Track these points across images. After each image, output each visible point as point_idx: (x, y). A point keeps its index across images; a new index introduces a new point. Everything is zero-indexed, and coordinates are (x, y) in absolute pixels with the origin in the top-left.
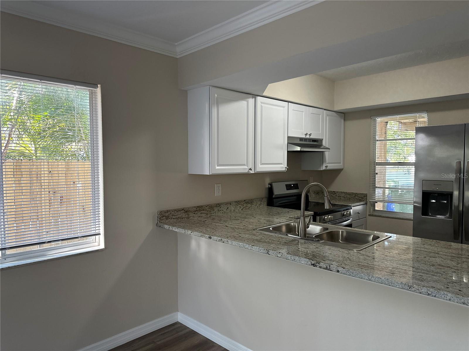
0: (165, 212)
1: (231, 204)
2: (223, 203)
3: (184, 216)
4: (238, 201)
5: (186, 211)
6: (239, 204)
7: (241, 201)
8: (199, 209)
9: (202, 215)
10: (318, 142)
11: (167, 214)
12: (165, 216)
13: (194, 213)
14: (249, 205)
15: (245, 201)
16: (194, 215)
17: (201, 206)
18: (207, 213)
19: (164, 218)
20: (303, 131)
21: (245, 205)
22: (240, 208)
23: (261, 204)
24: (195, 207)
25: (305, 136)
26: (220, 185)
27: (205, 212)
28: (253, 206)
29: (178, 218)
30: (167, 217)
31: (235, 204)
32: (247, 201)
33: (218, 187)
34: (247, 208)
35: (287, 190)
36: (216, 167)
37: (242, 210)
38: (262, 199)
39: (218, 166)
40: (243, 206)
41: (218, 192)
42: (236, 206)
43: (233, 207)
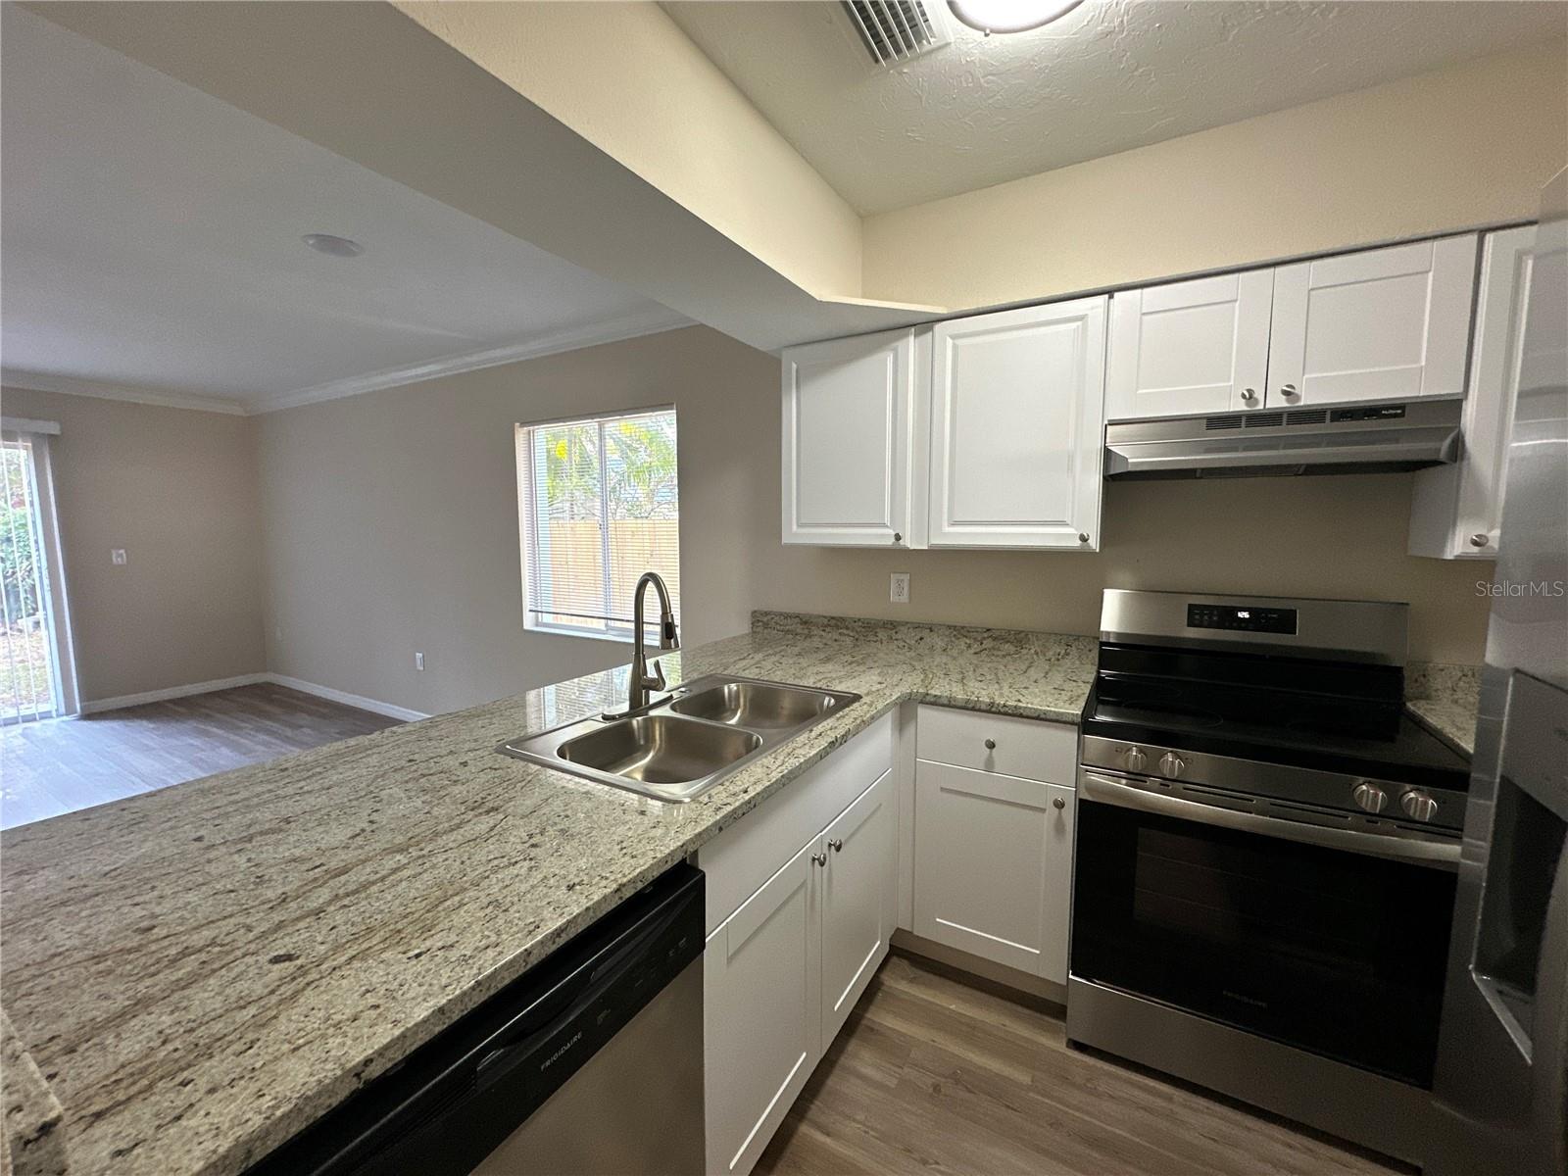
1: (931, 631)
2: (907, 623)
3: (798, 631)
4: (963, 628)
5: (806, 621)
6: (965, 636)
7: (971, 627)
8: (836, 623)
9: (843, 638)
11: (765, 619)
13: (824, 630)
14: (1008, 647)
15: (988, 630)
16: (823, 633)
17: (841, 618)
18: (857, 636)
19: (760, 624)
20: (1232, 383)
21: (988, 644)
22: (969, 646)
23: (1068, 654)
24: (825, 617)
25: (1247, 405)
26: (906, 577)
27: (851, 634)
28: (1024, 651)
29: (788, 632)
30: (766, 626)
31: (947, 633)
32: (998, 633)
33: (899, 582)
34: (999, 653)
35: (1190, 625)
36: (794, 527)
37: (976, 653)
38: (1078, 638)
39: (800, 525)
40: (982, 644)
41: (898, 596)
42: (953, 639)
43: (942, 640)
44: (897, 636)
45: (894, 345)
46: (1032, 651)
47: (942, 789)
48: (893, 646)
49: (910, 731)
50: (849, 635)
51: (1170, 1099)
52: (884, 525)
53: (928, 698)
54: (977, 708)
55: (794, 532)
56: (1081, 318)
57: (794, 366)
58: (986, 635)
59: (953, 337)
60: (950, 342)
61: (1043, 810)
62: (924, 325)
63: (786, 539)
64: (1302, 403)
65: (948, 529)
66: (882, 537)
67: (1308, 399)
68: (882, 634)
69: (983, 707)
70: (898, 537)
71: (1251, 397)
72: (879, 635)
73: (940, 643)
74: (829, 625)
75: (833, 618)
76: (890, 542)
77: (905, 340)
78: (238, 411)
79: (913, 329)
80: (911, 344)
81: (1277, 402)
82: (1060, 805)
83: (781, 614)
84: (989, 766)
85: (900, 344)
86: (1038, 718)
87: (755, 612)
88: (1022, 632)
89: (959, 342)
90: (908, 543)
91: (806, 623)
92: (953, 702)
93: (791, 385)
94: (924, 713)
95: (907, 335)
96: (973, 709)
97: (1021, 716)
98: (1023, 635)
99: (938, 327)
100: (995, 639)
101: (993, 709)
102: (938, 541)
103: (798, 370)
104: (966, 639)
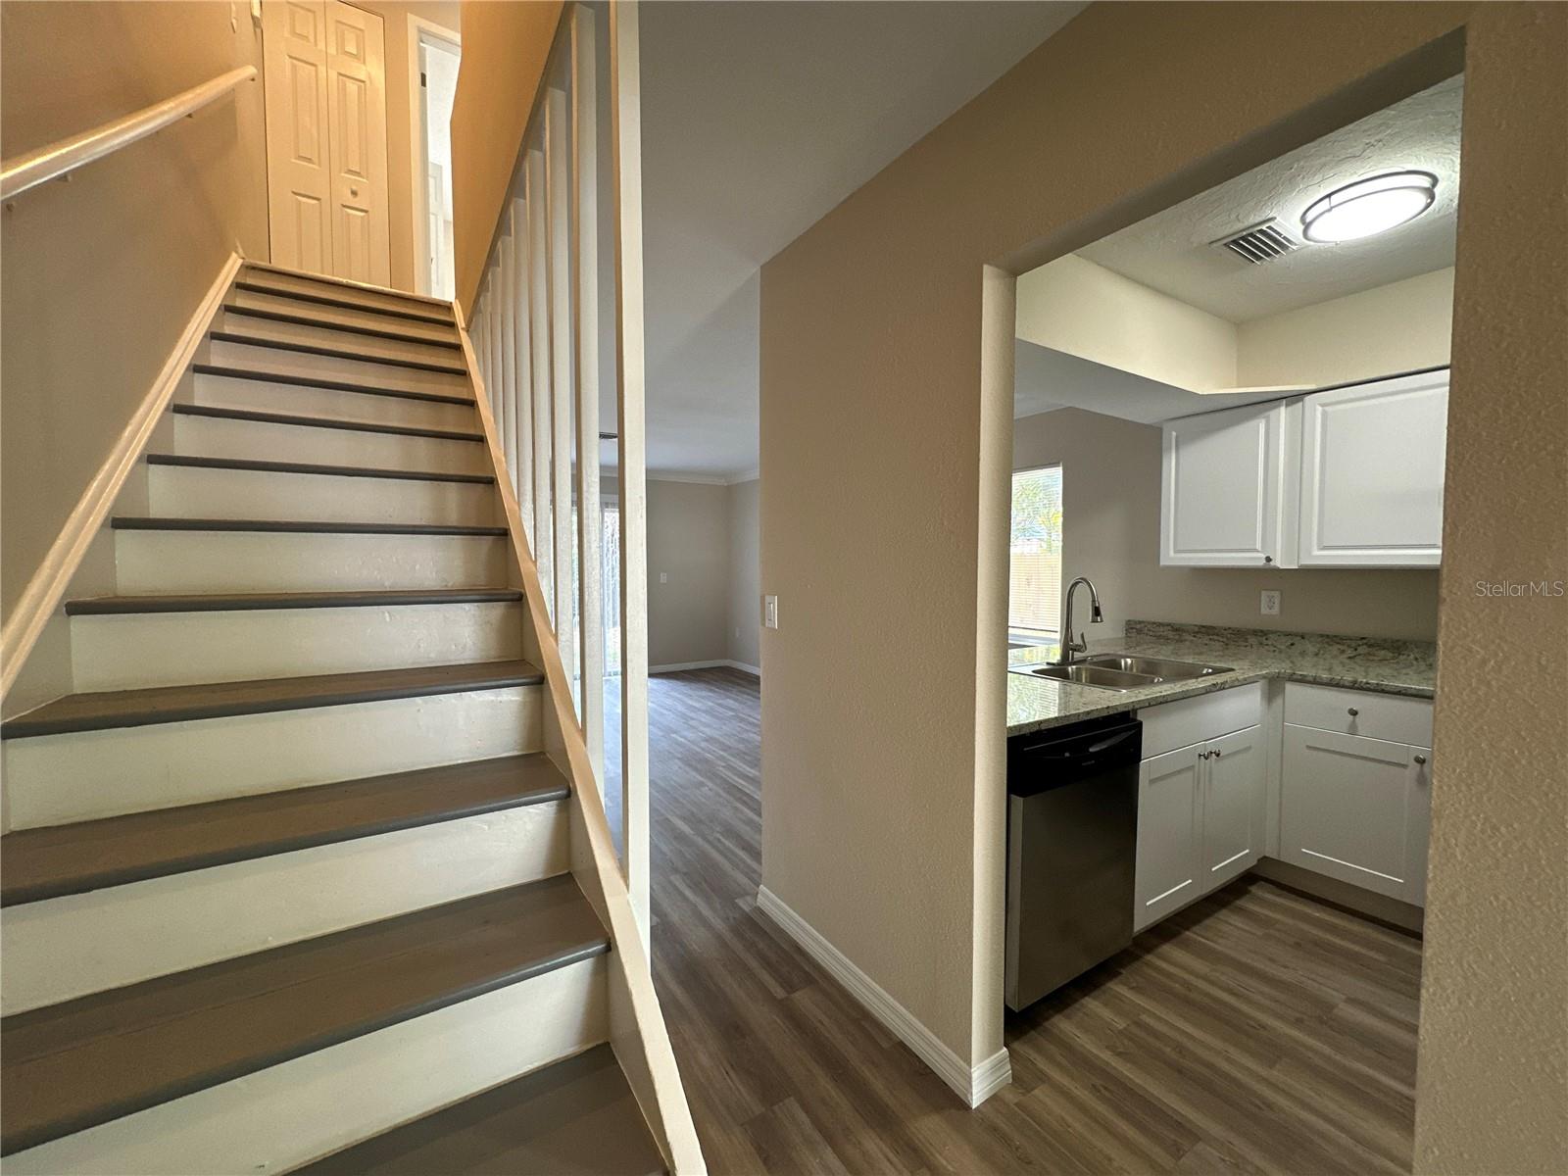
1: (1303, 638)
2: (1278, 631)
3: (1170, 636)
4: (1336, 636)
6: (1338, 643)
7: (1344, 636)
9: (1213, 643)
14: (1385, 654)
15: (1363, 638)
18: (1227, 641)
21: (1363, 650)
22: (1343, 652)
24: (1196, 625)
26: (1277, 594)
29: (1159, 637)
30: (1139, 632)
31: (1319, 640)
32: (1372, 641)
33: (1271, 599)
36: (1172, 553)
37: (1350, 658)
39: (1176, 552)
40: (1356, 650)
41: (1269, 608)
42: (1325, 645)
43: (1314, 646)
44: (1267, 642)
45: (1266, 414)
46: (1412, 656)
47: (1308, 747)
48: (1263, 650)
49: (1279, 701)
50: (1219, 641)
52: (1255, 550)
53: (1295, 677)
54: (1342, 685)
55: (1172, 554)
57: (1174, 434)
58: (1360, 642)
59: (1323, 405)
60: (1319, 408)
61: (1404, 766)
62: (1295, 398)
63: (1165, 561)
65: (1316, 552)
66: (1256, 559)
68: (1252, 640)
69: (1347, 684)
70: (1268, 559)
72: (1249, 640)
73: (1312, 649)
74: (1200, 632)
75: (1203, 627)
76: (1262, 563)
77: (1277, 410)
78: (723, 482)
79: (1284, 401)
80: (1283, 412)
83: (1154, 623)
84: (1353, 730)
85: (1272, 414)
86: (1400, 693)
87: (1129, 621)
88: (1400, 640)
89: (1328, 409)
90: (1279, 563)
91: (1177, 630)
92: (1318, 680)
93: (1171, 448)
94: (1291, 688)
95: (1279, 406)
96: (1338, 686)
97: (1380, 691)
98: (1400, 643)
99: (1308, 398)
100: (1370, 646)
101: (1357, 686)
102: (1308, 561)
103: (1177, 437)
104: (1340, 647)
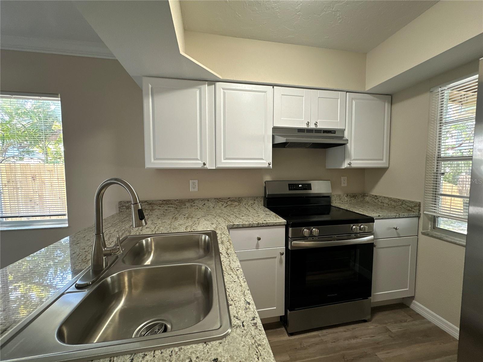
0: (125, 203)
1: (208, 201)
2: (198, 199)
3: (147, 208)
4: (220, 198)
6: (221, 201)
7: (223, 198)
8: (166, 202)
9: (170, 208)
10: (335, 133)
12: (125, 206)
13: (160, 206)
14: (236, 203)
15: (229, 198)
16: (159, 208)
17: (168, 200)
18: (176, 207)
19: (124, 207)
20: (303, 119)
21: (229, 203)
22: (223, 205)
23: (255, 203)
25: (307, 126)
26: (196, 182)
27: (174, 206)
28: (241, 204)
31: (214, 201)
32: (232, 199)
33: (194, 183)
34: (233, 206)
35: (289, 190)
36: (152, 160)
37: (225, 207)
38: (257, 198)
39: (154, 159)
40: (227, 203)
41: (193, 188)
42: (216, 203)
44: (194, 205)
45: (200, 86)
46: (244, 204)
48: (193, 209)
50: (172, 207)
51: (319, 336)
52: (197, 159)
53: (234, 226)
54: (253, 226)
55: (152, 162)
56: (265, 92)
57: (150, 86)
58: (228, 200)
59: (223, 89)
61: (276, 257)
62: (212, 81)
63: (148, 165)
64: (318, 127)
65: (223, 161)
66: (197, 164)
67: (320, 126)
68: (188, 205)
69: (256, 225)
70: (204, 164)
71: (308, 124)
72: (187, 205)
73: (212, 205)
74: (163, 204)
75: (164, 200)
76: (200, 166)
77: (204, 86)
79: (207, 82)
80: (206, 88)
81: (312, 126)
82: (282, 254)
84: (257, 247)
85: (202, 87)
86: (274, 225)
88: (240, 197)
89: (226, 91)
90: (208, 166)
91: (150, 204)
92: (244, 226)
93: (148, 94)
95: (205, 84)
96: (252, 227)
97: (268, 226)
98: (240, 199)
99: (217, 84)
100: (232, 201)
101: (259, 225)
102: (220, 165)
103: (152, 88)
104: (221, 203)
